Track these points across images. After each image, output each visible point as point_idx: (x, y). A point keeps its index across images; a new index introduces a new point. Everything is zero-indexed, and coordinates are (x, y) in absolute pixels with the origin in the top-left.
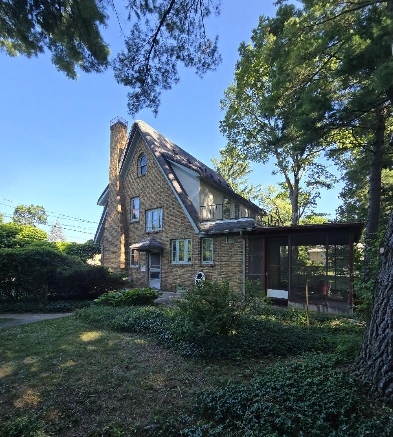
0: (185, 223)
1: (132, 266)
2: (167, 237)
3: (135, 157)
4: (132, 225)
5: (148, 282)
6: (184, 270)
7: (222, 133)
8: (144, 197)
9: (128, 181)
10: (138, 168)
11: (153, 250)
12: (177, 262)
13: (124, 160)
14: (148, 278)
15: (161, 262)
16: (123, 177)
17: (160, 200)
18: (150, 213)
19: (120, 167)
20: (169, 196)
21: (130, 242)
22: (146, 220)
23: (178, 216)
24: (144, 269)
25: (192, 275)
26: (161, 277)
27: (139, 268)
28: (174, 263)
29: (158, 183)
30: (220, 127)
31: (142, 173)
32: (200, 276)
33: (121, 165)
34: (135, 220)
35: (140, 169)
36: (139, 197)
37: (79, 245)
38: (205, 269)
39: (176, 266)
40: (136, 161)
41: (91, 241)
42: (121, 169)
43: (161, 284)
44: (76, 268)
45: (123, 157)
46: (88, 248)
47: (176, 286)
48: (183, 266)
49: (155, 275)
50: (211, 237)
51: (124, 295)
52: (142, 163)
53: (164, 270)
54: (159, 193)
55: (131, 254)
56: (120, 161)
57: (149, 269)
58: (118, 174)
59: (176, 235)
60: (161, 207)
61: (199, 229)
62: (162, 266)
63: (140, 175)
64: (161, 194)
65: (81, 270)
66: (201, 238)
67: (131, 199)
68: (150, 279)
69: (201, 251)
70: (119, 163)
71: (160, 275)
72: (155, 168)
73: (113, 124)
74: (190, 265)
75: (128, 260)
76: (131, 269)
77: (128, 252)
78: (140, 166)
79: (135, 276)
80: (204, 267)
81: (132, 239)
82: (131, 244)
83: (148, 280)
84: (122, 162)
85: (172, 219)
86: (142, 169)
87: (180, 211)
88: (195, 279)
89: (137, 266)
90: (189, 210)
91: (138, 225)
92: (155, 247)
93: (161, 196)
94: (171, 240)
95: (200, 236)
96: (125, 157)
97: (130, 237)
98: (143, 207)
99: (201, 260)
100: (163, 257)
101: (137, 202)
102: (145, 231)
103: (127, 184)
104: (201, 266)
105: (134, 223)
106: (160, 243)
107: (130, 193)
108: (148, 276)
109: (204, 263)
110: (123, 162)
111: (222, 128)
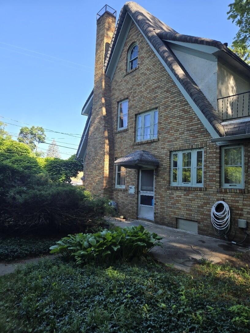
0: (192, 125)
1: (117, 186)
2: (163, 148)
3: (123, 50)
4: (118, 135)
5: (137, 209)
6: (190, 196)
7: (231, 19)
8: (134, 97)
9: (116, 81)
10: (127, 62)
11: (144, 166)
12: (179, 183)
13: (111, 55)
14: (137, 203)
15: (156, 182)
16: (109, 78)
17: (155, 98)
18: (141, 118)
19: (106, 64)
20: (167, 91)
21: (115, 156)
22: (135, 127)
23: (181, 117)
24: (132, 191)
25: (205, 204)
26: (155, 204)
27: (126, 190)
28: (174, 184)
29: (153, 75)
30: (228, 13)
31: (132, 68)
32: (220, 208)
33: (107, 62)
34: (122, 129)
35: (129, 65)
36: (127, 98)
37: (62, 161)
38: (228, 196)
39: (177, 189)
40: (124, 54)
41: (74, 156)
42: (107, 67)
43: (155, 213)
44: (36, 191)
45: (109, 52)
46: (71, 164)
47: (177, 219)
48: (188, 190)
49: (147, 200)
50: (239, 145)
51: (98, 242)
52: (133, 56)
53: (159, 194)
54: (153, 89)
55: (117, 172)
56: (106, 56)
57: (138, 192)
58: (104, 73)
59: (178, 144)
60: (156, 108)
61: (218, 131)
62: (156, 188)
63: (129, 71)
64: (157, 90)
65: (40, 194)
66: (221, 147)
67: (118, 102)
68: (140, 205)
69: (220, 167)
70: (105, 59)
71: (154, 201)
72: (148, 57)
73: (98, 17)
74: (200, 189)
75: (112, 179)
76: (116, 190)
77: (113, 169)
78: (129, 60)
79: (120, 200)
80: (226, 192)
81: (118, 152)
82: (116, 159)
83: (137, 207)
84: (108, 59)
85: (171, 122)
86: (132, 64)
87: (183, 110)
88: (210, 211)
89: (123, 187)
90: (200, 105)
91: (125, 134)
92: (148, 162)
93: (156, 93)
94: (171, 152)
95: (219, 144)
96: (112, 52)
97: (116, 150)
98: (132, 111)
99: (220, 182)
100: (157, 176)
101: (125, 106)
102: (135, 141)
103: (114, 85)
104: (221, 192)
105: (120, 132)
106: (154, 156)
107: (117, 95)
108: (138, 201)
109: (227, 186)
110: (110, 58)
111: (231, 13)
